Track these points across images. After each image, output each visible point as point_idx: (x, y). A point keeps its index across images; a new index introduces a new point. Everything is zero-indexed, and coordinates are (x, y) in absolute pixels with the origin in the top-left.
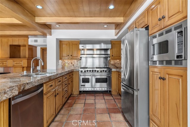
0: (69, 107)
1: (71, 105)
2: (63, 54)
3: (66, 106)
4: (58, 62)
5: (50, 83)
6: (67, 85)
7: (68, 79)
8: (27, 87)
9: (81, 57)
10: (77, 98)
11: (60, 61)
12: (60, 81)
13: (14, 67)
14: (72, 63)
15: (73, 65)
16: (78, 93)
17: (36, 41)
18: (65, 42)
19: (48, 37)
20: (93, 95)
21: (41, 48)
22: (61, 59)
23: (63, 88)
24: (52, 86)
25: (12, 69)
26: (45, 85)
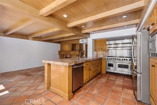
0: (98, 78)
1: (99, 78)
2: (97, 48)
3: (96, 78)
4: (94, 53)
5: (87, 63)
6: (97, 66)
7: (98, 63)
8: (77, 63)
9: (108, 50)
10: (104, 75)
11: (95, 52)
12: (92, 63)
13: (73, 55)
14: (102, 53)
15: (103, 55)
16: (105, 73)
17: (83, 41)
18: (97, 40)
19: (88, 39)
20: (116, 76)
21: (85, 44)
22: (95, 51)
23: (94, 67)
24: (87, 65)
25: (73, 56)
26: (84, 64)
